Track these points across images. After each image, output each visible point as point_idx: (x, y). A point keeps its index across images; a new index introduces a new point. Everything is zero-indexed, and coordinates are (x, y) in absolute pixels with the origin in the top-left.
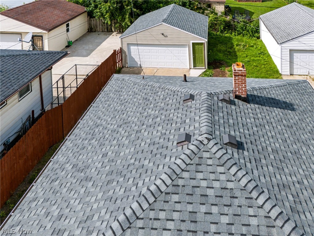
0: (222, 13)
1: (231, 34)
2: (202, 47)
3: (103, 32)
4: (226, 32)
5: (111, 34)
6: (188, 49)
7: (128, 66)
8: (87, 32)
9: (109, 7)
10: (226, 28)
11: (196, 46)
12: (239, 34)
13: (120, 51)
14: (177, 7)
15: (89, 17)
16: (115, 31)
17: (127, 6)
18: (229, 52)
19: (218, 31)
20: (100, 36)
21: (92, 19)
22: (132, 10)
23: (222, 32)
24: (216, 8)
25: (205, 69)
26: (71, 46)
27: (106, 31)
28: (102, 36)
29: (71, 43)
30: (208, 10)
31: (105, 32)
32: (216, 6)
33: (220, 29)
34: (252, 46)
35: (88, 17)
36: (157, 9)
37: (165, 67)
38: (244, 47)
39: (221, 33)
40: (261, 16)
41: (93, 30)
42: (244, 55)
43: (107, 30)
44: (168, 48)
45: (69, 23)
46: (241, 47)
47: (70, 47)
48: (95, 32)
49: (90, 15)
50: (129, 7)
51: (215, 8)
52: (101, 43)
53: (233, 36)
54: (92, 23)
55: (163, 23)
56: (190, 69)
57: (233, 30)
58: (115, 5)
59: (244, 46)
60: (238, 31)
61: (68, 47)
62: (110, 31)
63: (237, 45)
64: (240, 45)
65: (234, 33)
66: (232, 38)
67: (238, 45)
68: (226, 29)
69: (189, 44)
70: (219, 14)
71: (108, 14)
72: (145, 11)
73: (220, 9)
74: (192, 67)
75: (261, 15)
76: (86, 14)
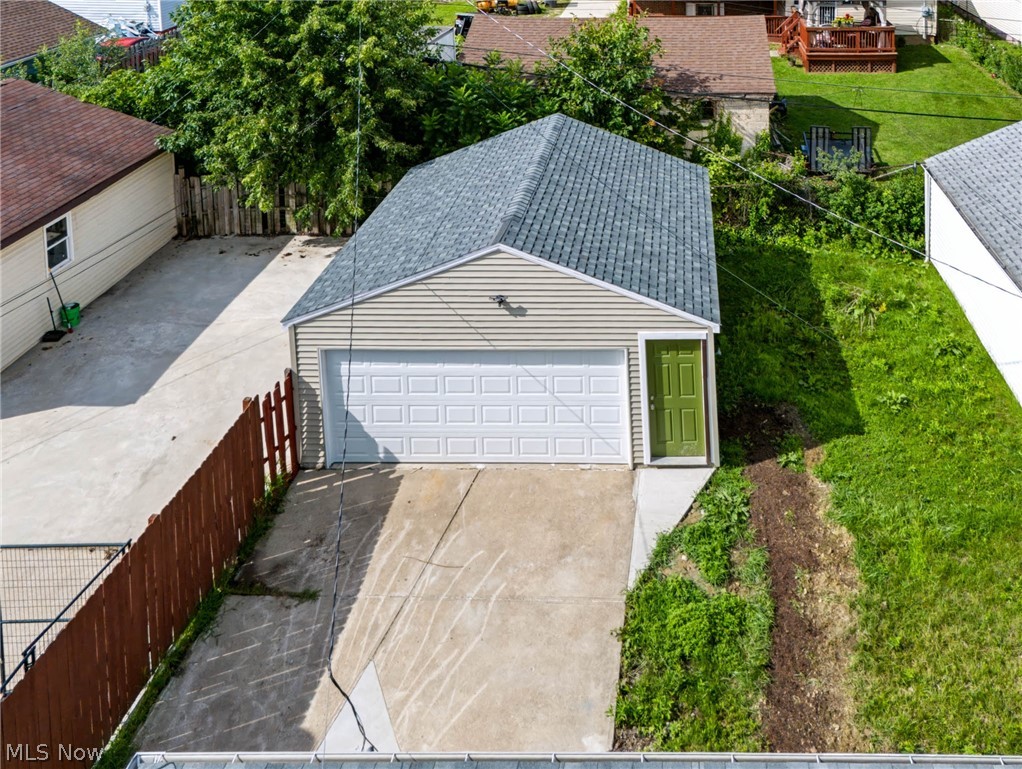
0: (758, 138)
1: (801, 235)
2: (693, 362)
3: (243, 234)
4: (778, 227)
5: (279, 249)
6: (623, 368)
7: (324, 463)
8: (175, 238)
9: (265, 135)
10: (781, 208)
11: (666, 356)
12: (834, 236)
13: (283, 394)
14: (573, 130)
15: (182, 171)
16: (300, 231)
17: (349, 125)
18: (805, 342)
19: (747, 224)
20: (229, 259)
21: (195, 180)
22: (371, 145)
23: (762, 227)
24: (734, 119)
25: (709, 465)
26: (71, 331)
27: (259, 230)
28: (237, 261)
29: (73, 314)
30: (702, 128)
31: (255, 234)
32: (733, 111)
33: (752, 215)
34: (902, 305)
35: (177, 173)
36: (485, 136)
37: (512, 457)
38: (867, 312)
39: (759, 231)
40: (930, 162)
41: (200, 228)
42: (875, 361)
43: (265, 226)
44: (525, 367)
45: (65, 219)
46: (857, 312)
47: (68, 337)
48: (208, 236)
49: (187, 163)
50: (356, 134)
51: (729, 120)
52: (222, 304)
53: (807, 245)
54: (198, 199)
55: (502, 247)
56: (635, 466)
57: (807, 215)
58: (294, 128)
59: (869, 306)
60: (828, 221)
61: (57, 340)
62: (278, 229)
63: (836, 302)
64: (849, 300)
65: (811, 232)
66: (809, 256)
67: (839, 301)
68: (780, 212)
69: (628, 347)
70: (748, 144)
71: (259, 166)
72: (433, 140)
73: (752, 123)
74: (647, 459)
75: (932, 159)
76: (168, 161)
